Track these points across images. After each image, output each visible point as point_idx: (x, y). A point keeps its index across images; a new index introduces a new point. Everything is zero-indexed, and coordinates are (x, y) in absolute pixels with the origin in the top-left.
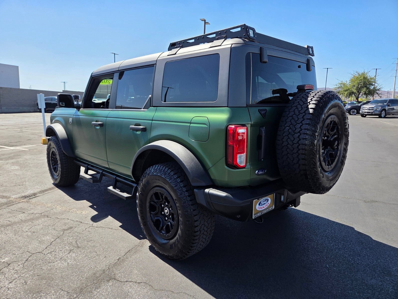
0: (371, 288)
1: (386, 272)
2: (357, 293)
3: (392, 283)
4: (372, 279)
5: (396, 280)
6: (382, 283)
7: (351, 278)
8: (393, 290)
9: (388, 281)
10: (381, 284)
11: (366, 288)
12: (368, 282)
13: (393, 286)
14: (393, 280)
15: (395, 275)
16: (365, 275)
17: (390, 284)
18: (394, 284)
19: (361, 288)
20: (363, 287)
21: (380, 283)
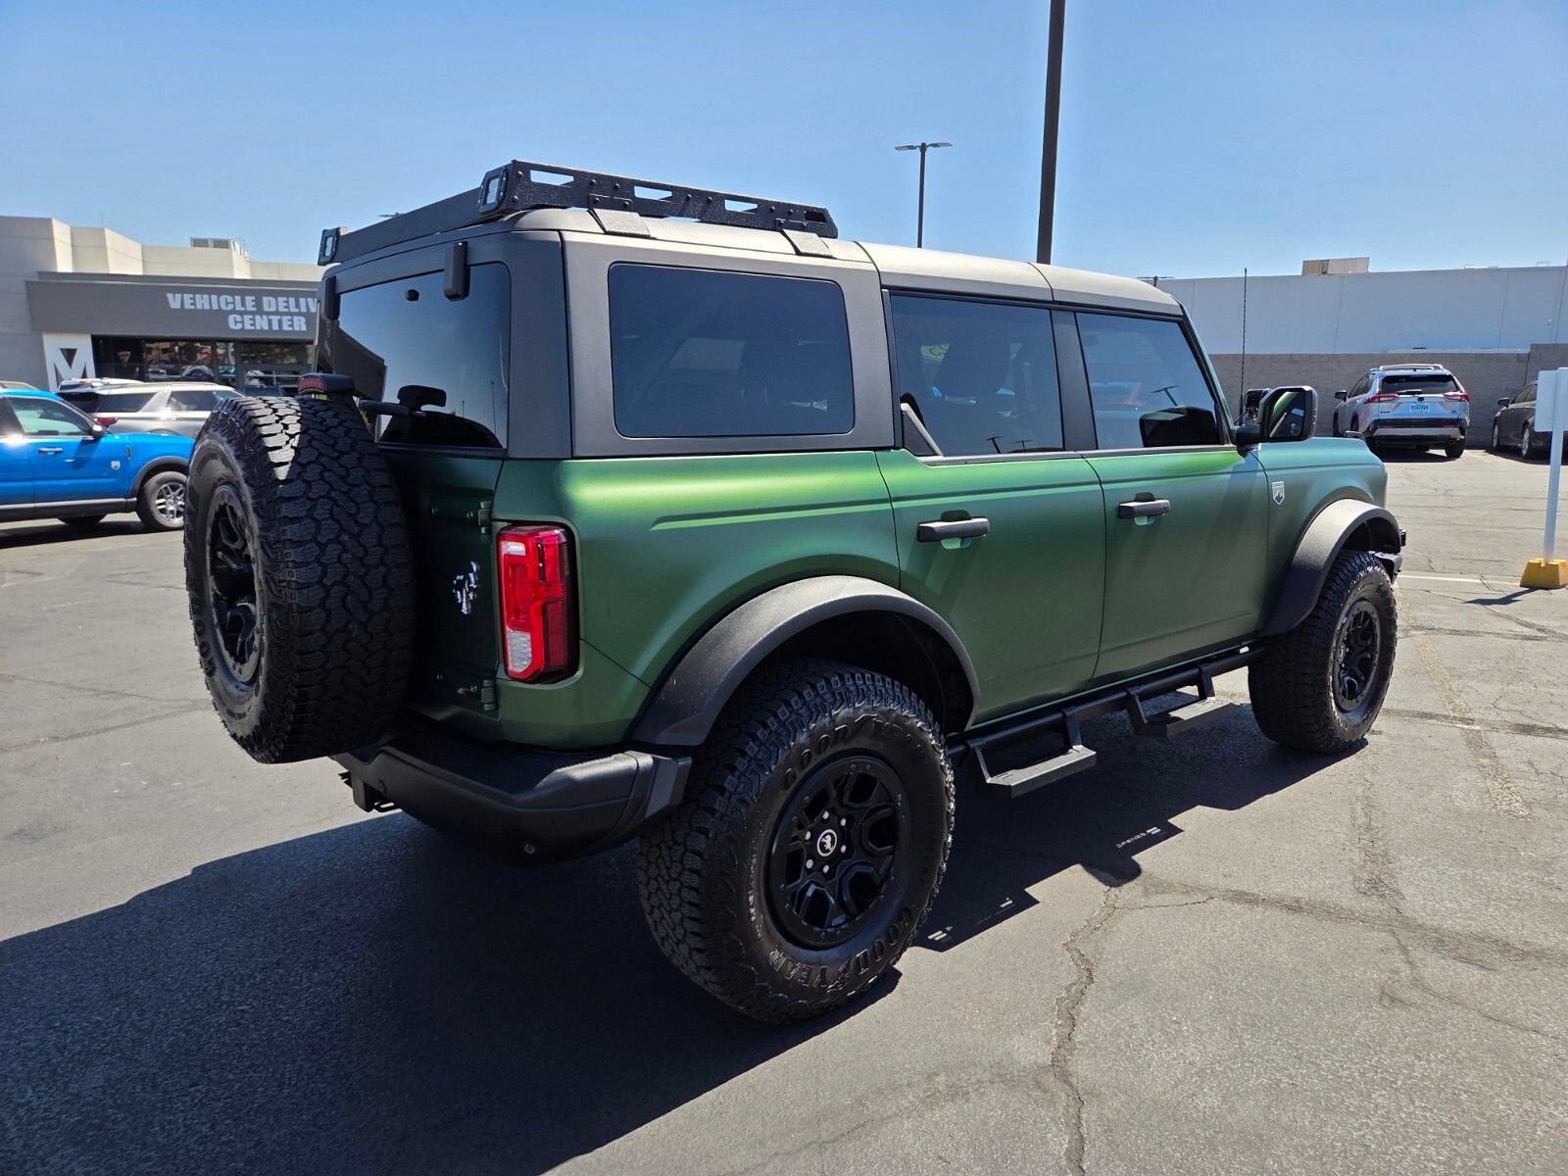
0: (83, 1057)
1: (91, 1136)
2: (98, 1021)
3: (44, 1119)
4: (108, 1080)
5: (43, 1136)
6: (70, 1094)
7: (156, 1035)
8: (23, 1101)
9: (58, 1113)
10: (70, 1091)
11: (95, 1047)
12: (106, 1064)
13: (31, 1111)
14: (49, 1127)
15: (58, 1150)
16: (136, 1074)
17: (46, 1110)
18: (37, 1120)
19: (104, 1035)
20: (104, 1042)
21: (73, 1088)
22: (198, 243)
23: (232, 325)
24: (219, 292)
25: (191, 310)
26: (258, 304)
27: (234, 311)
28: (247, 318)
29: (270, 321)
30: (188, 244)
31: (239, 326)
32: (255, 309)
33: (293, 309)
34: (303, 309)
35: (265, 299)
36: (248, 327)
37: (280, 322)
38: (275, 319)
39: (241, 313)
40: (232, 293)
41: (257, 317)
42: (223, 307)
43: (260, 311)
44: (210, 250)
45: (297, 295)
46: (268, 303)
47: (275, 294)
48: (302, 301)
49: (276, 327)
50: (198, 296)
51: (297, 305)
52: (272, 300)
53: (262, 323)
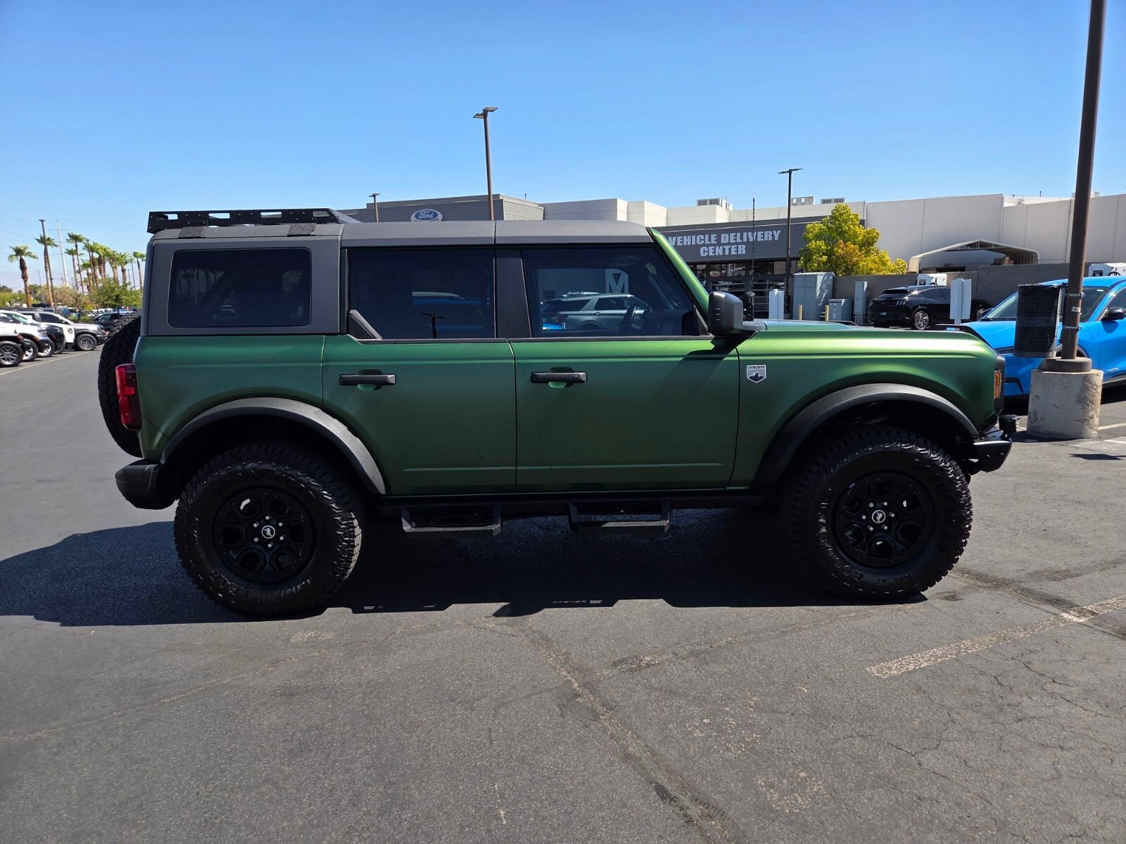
22: (702, 203)
23: (702, 254)
24: (696, 233)
25: (681, 246)
26: (718, 239)
27: (704, 245)
28: (711, 248)
29: (724, 249)
30: (696, 203)
31: (706, 254)
32: (716, 242)
33: (739, 240)
34: (745, 240)
35: (723, 235)
36: (711, 254)
37: (730, 249)
38: (727, 248)
39: (708, 246)
40: (704, 233)
41: (717, 247)
42: (698, 243)
43: (719, 243)
44: (708, 206)
45: (742, 231)
46: (724, 238)
47: (729, 232)
48: (745, 234)
49: (727, 253)
50: (685, 237)
51: (742, 238)
52: (727, 235)
53: (719, 251)
